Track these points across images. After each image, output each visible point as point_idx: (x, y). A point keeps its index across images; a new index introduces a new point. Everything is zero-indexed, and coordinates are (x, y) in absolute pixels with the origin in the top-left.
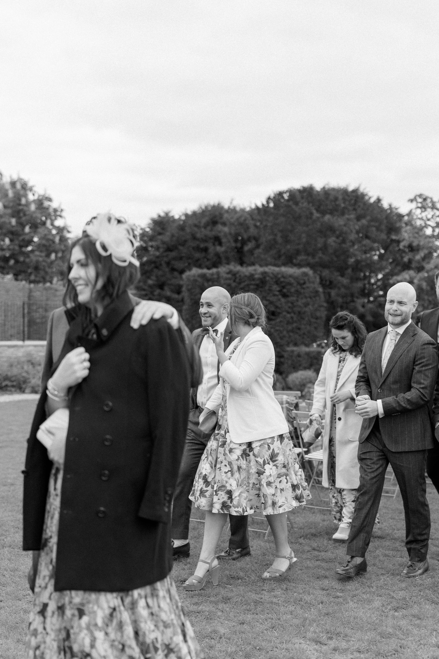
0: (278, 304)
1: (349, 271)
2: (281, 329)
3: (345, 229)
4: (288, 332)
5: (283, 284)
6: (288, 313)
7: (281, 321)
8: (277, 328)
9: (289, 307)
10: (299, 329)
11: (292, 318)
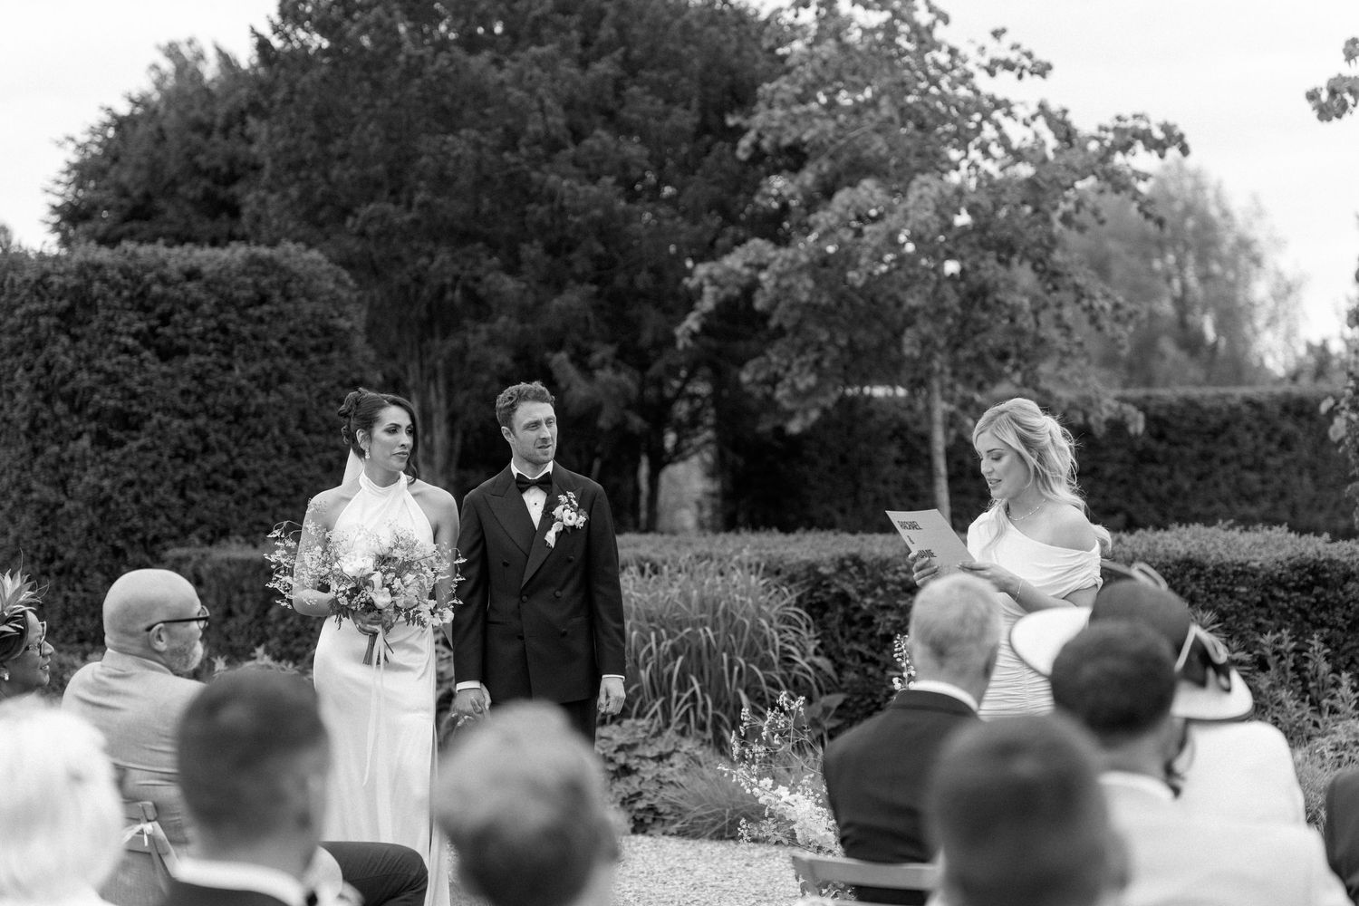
0: (134, 383)
1: (532, 251)
2: (149, 477)
3: (516, 94)
4: (181, 488)
5: (163, 307)
6: (186, 416)
7: (143, 448)
8: (129, 475)
9: (185, 393)
10: (239, 475)
11: (201, 434)
